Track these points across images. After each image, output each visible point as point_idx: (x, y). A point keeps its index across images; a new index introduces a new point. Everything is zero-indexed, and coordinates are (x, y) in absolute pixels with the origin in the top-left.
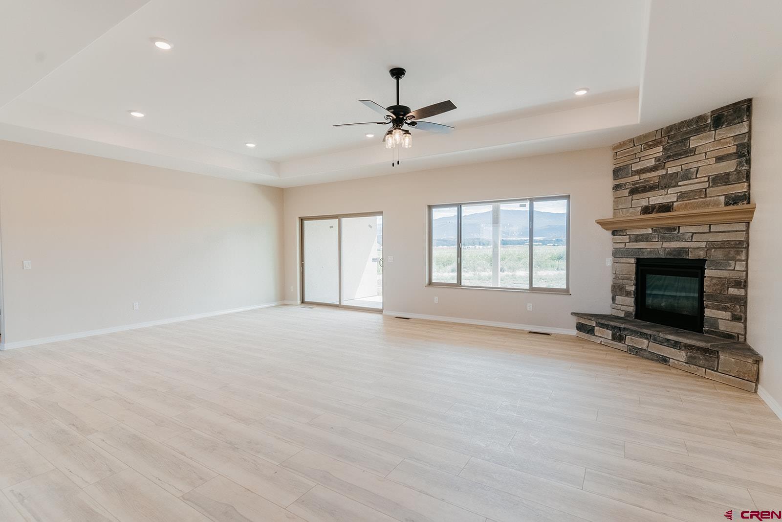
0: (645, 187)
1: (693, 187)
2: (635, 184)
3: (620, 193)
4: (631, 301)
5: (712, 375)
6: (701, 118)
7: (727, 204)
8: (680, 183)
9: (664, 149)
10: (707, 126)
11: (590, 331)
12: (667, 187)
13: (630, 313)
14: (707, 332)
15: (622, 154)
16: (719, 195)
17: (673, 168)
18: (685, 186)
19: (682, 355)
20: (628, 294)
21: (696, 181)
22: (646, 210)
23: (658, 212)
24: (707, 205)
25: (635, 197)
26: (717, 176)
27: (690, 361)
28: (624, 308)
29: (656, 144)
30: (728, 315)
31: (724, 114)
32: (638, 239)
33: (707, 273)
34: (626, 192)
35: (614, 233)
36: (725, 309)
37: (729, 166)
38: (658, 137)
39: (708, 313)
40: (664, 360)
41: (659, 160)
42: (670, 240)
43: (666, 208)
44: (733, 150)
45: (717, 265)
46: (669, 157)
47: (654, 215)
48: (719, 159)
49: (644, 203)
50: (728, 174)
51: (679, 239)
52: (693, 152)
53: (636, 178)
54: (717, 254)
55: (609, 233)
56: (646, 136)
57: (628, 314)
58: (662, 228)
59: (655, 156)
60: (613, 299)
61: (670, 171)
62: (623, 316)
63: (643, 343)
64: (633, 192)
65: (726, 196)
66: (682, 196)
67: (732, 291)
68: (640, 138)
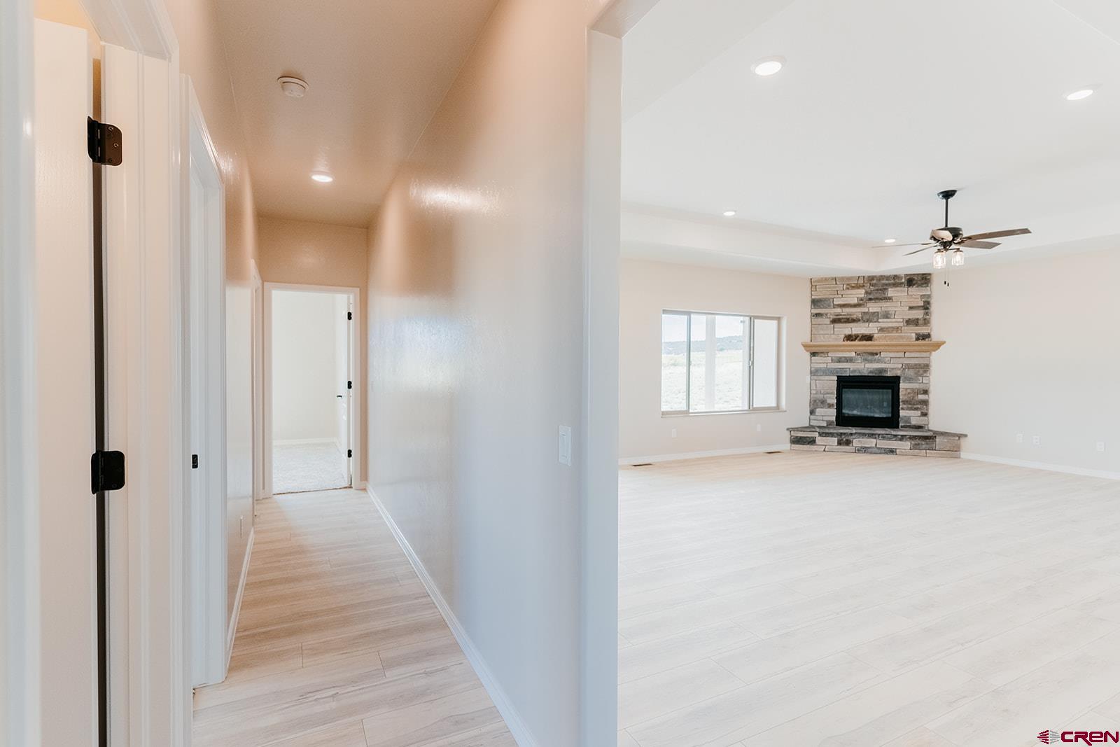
0: (848, 319)
1: (890, 325)
2: (837, 315)
3: (819, 320)
4: (833, 412)
5: (931, 453)
6: (895, 277)
7: (917, 339)
8: (880, 320)
9: (866, 293)
10: (902, 283)
11: (812, 441)
12: (868, 321)
13: (833, 422)
14: (902, 427)
15: (823, 288)
16: (911, 332)
17: (873, 307)
18: (884, 323)
19: (907, 444)
20: (830, 406)
21: (894, 320)
22: (849, 338)
23: (860, 340)
24: (902, 338)
25: (836, 325)
26: (909, 319)
27: (916, 447)
28: (826, 418)
29: (858, 287)
30: (919, 413)
31: (914, 279)
32: (840, 360)
33: (902, 385)
34: (828, 321)
35: (814, 354)
36: (916, 409)
37: (919, 314)
38: (861, 281)
39: (902, 413)
40: (892, 451)
41: (862, 300)
42: (871, 362)
43: (869, 338)
44: (922, 304)
45: (909, 380)
46: (870, 299)
47: (856, 342)
48: (911, 308)
49: (848, 332)
50: (918, 319)
51: (878, 361)
52: (890, 298)
53: (839, 310)
54: (910, 373)
55: (808, 354)
56: (849, 279)
57: (829, 423)
58: (865, 353)
59: (857, 296)
60: (812, 412)
61: (871, 310)
62: (825, 425)
63: (871, 442)
64: (834, 321)
65: (916, 334)
66: (882, 330)
67: (921, 397)
68: (842, 279)
